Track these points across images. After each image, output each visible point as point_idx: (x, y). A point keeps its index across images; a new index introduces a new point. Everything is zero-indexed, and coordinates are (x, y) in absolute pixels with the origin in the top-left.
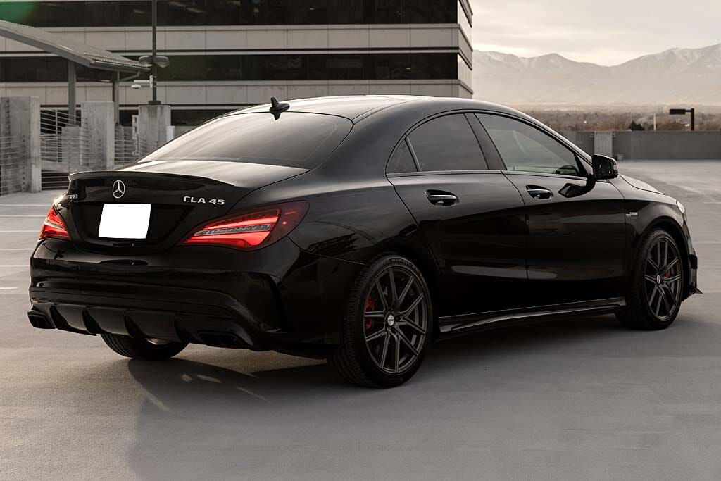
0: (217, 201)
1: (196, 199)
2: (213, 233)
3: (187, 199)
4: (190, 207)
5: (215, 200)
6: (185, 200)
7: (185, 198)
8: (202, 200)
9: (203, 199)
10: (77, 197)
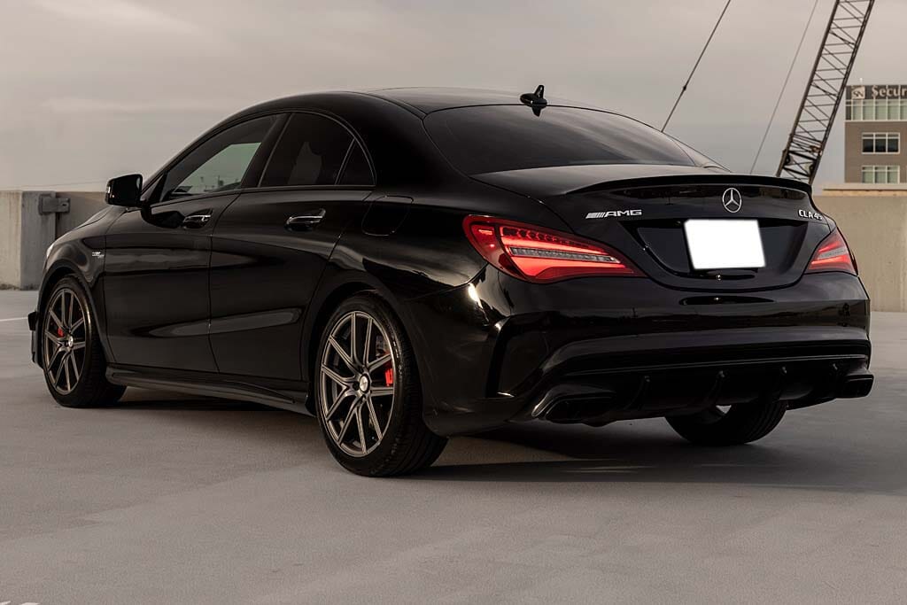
10: (640, 213)
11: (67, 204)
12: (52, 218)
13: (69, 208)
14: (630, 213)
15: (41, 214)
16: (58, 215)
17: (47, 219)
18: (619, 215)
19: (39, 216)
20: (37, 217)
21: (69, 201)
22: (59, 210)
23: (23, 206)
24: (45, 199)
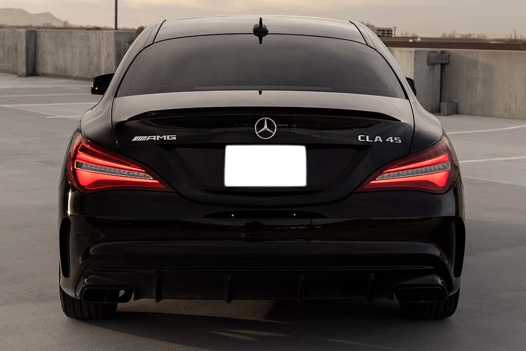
0: (393, 139)
1: (372, 138)
2: (389, 178)
3: (362, 138)
4: (364, 147)
5: (391, 138)
6: (360, 139)
7: (360, 137)
8: (378, 139)
9: (379, 137)
10: (175, 138)
11: (448, 58)
12: (438, 68)
13: (449, 61)
14: (167, 138)
15: (429, 65)
16: (443, 65)
17: (434, 68)
18: (158, 139)
19: (428, 67)
20: (426, 66)
21: (449, 56)
22: (443, 62)
23: (415, 59)
24: (432, 55)
